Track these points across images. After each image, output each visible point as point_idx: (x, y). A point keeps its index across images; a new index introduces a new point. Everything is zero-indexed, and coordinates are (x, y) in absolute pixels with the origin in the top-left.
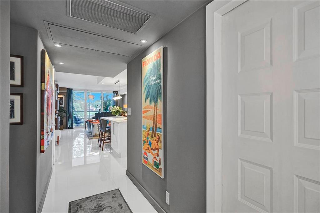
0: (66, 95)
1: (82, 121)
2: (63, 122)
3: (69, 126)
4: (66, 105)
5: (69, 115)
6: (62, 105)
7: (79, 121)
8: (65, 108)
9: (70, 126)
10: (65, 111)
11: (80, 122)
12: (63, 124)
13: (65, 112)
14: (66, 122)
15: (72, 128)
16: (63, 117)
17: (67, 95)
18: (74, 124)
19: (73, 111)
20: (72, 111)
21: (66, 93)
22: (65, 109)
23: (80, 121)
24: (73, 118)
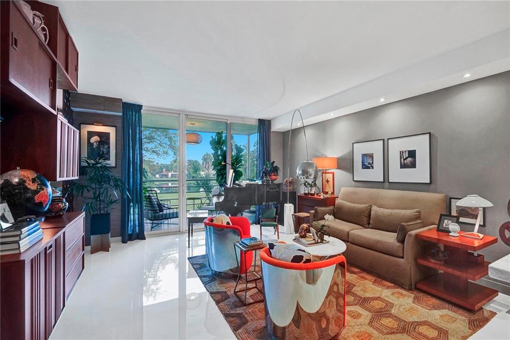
0: (120, 125)
1: (171, 211)
2: (112, 217)
3: (130, 232)
4: (119, 161)
5: (132, 195)
6: (109, 159)
7: (161, 210)
8: (119, 168)
9: (134, 230)
10: (116, 180)
11: (166, 214)
12: (112, 227)
13: (116, 186)
14: (120, 219)
15: (141, 236)
16: (112, 203)
17: (123, 127)
18: (147, 224)
19: (144, 179)
20: (141, 178)
21: (121, 121)
22: (116, 174)
23: (165, 212)
24: (144, 203)
